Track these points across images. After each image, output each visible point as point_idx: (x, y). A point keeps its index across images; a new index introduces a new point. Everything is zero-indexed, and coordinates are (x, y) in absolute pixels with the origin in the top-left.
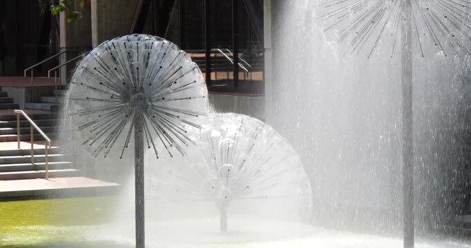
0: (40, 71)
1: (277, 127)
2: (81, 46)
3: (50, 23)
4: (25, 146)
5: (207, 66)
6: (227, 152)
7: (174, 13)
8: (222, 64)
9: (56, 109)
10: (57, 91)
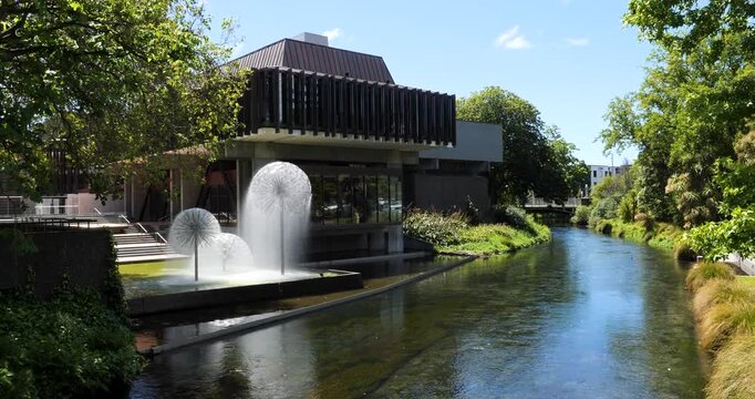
0: (164, 220)
1: (241, 236)
2: (177, 211)
3: (167, 205)
4: (159, 244)
5: (219, 218)
6: (224, 245)
7: (208, 201)
8: (224, 217)
9: (168, 232)
10: (168, 227)
